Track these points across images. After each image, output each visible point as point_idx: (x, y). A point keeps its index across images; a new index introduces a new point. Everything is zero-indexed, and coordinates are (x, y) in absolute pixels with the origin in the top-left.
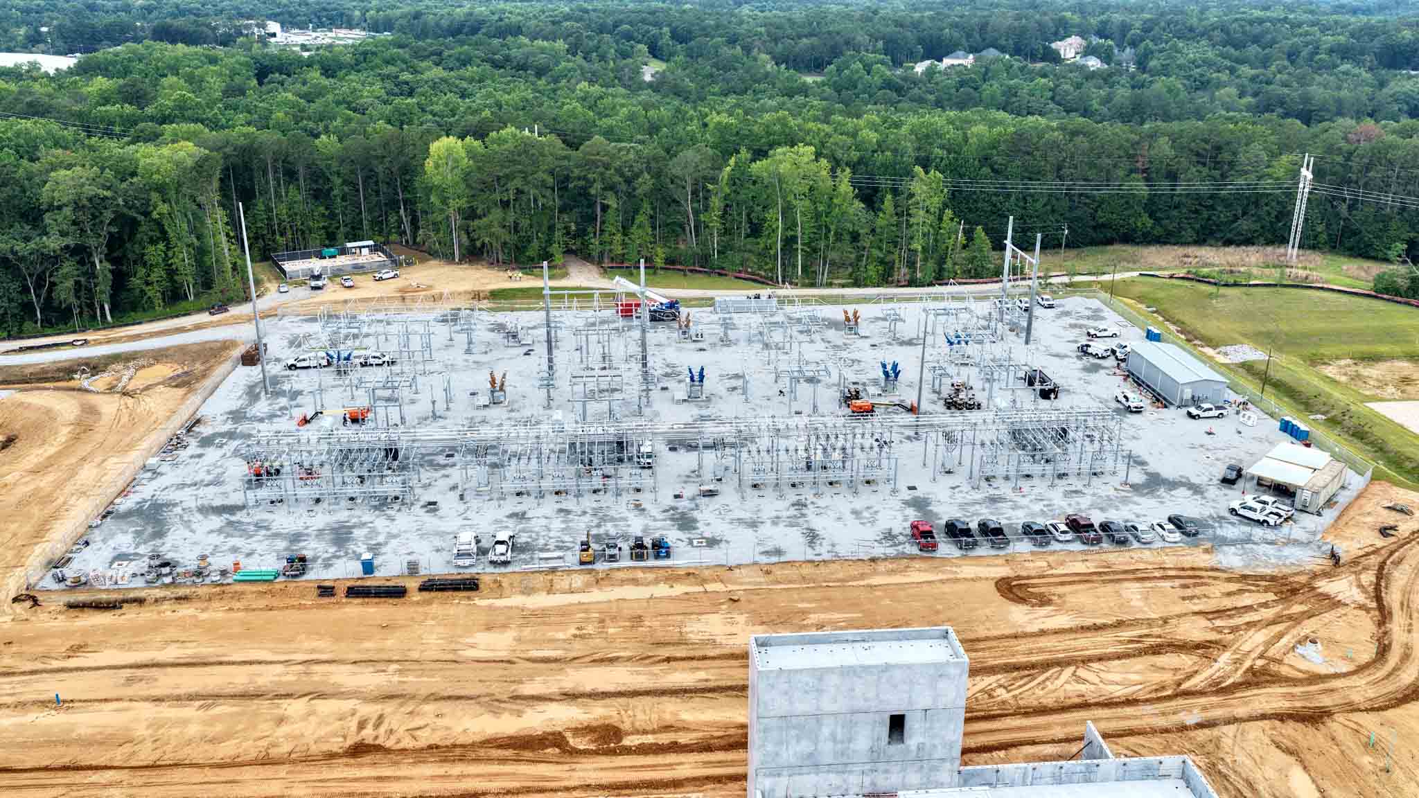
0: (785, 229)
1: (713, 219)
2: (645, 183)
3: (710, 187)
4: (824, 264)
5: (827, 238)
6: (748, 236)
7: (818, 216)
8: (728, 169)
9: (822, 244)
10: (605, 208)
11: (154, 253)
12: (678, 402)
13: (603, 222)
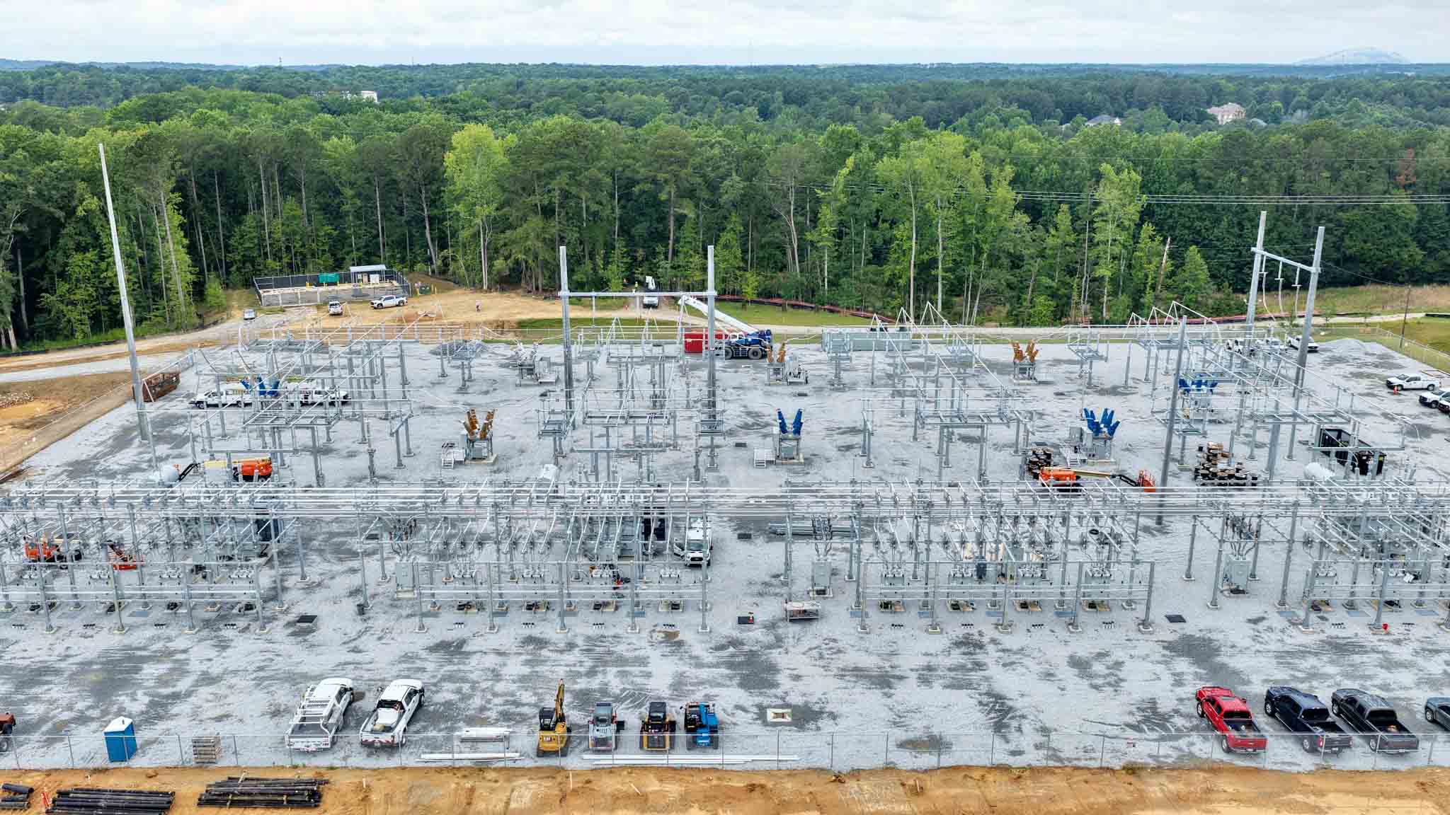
0: (920, 253)
1: (823, 235)
2: (733, 187)
3: (821, 194)
4: (974, 298)
5: (977, 262)
6: (869, 262)
7: (965, 232)
8: (845, 171)
9: (971, 270)
10: (680, 220)
11: (80, 263)
12: (760, 464)
13: (677, 240)
